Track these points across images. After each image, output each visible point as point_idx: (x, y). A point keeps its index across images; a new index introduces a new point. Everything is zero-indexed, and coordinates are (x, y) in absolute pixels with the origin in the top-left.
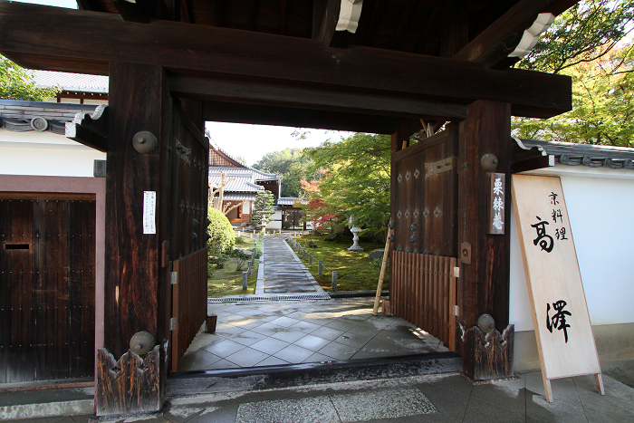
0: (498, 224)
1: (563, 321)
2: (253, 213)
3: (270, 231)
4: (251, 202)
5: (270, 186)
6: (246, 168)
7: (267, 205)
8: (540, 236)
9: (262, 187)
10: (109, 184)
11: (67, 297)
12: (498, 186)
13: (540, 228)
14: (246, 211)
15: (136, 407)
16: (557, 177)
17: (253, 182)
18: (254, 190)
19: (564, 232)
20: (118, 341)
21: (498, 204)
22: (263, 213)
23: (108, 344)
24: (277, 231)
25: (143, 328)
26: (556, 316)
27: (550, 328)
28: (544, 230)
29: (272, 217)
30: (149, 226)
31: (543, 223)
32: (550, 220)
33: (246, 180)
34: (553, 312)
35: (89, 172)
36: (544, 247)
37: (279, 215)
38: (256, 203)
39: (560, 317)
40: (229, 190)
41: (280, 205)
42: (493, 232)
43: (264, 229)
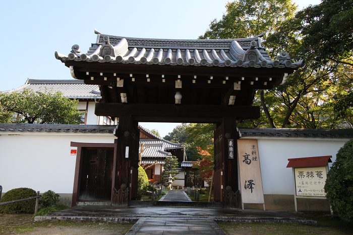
0: (231, 155)
1: (251, 186)
2: (162, 174)
3: (175, 187)
4: (161, 165)
5: (177, 153)
6: (158, 140)
7: (173, 167)
8: (246, 159)
9: (170, 154)
10: (118, 145)
11: (104, 176)
12: (231, 143)
13: (246, 157)
14: (157, 172)
15: (122, 204)
16: (256, 140)
17: (163, 150)
18: (163, 156)
19: (256, 158)
20: (118, 186)
21: (231, 149)
22: (169, 173)
23: (115, 186)
24: (180, 188)
25: (124, 183)
26: (249, 185)
27: (246, 188)
28: (247, 158)
29: (177, 177)
30: (127, 156)
31: (248, 155)
32: (251, 154)
33: (157, 148)
34: (247, 183)
35: (113, 142)
36: (247, 163)
37: (182, 175)
38: (165, 166)
39: (250, 185)
40: (145, 156)
41: (183, 167)
42: (229, 158)
43: (170, 185)
